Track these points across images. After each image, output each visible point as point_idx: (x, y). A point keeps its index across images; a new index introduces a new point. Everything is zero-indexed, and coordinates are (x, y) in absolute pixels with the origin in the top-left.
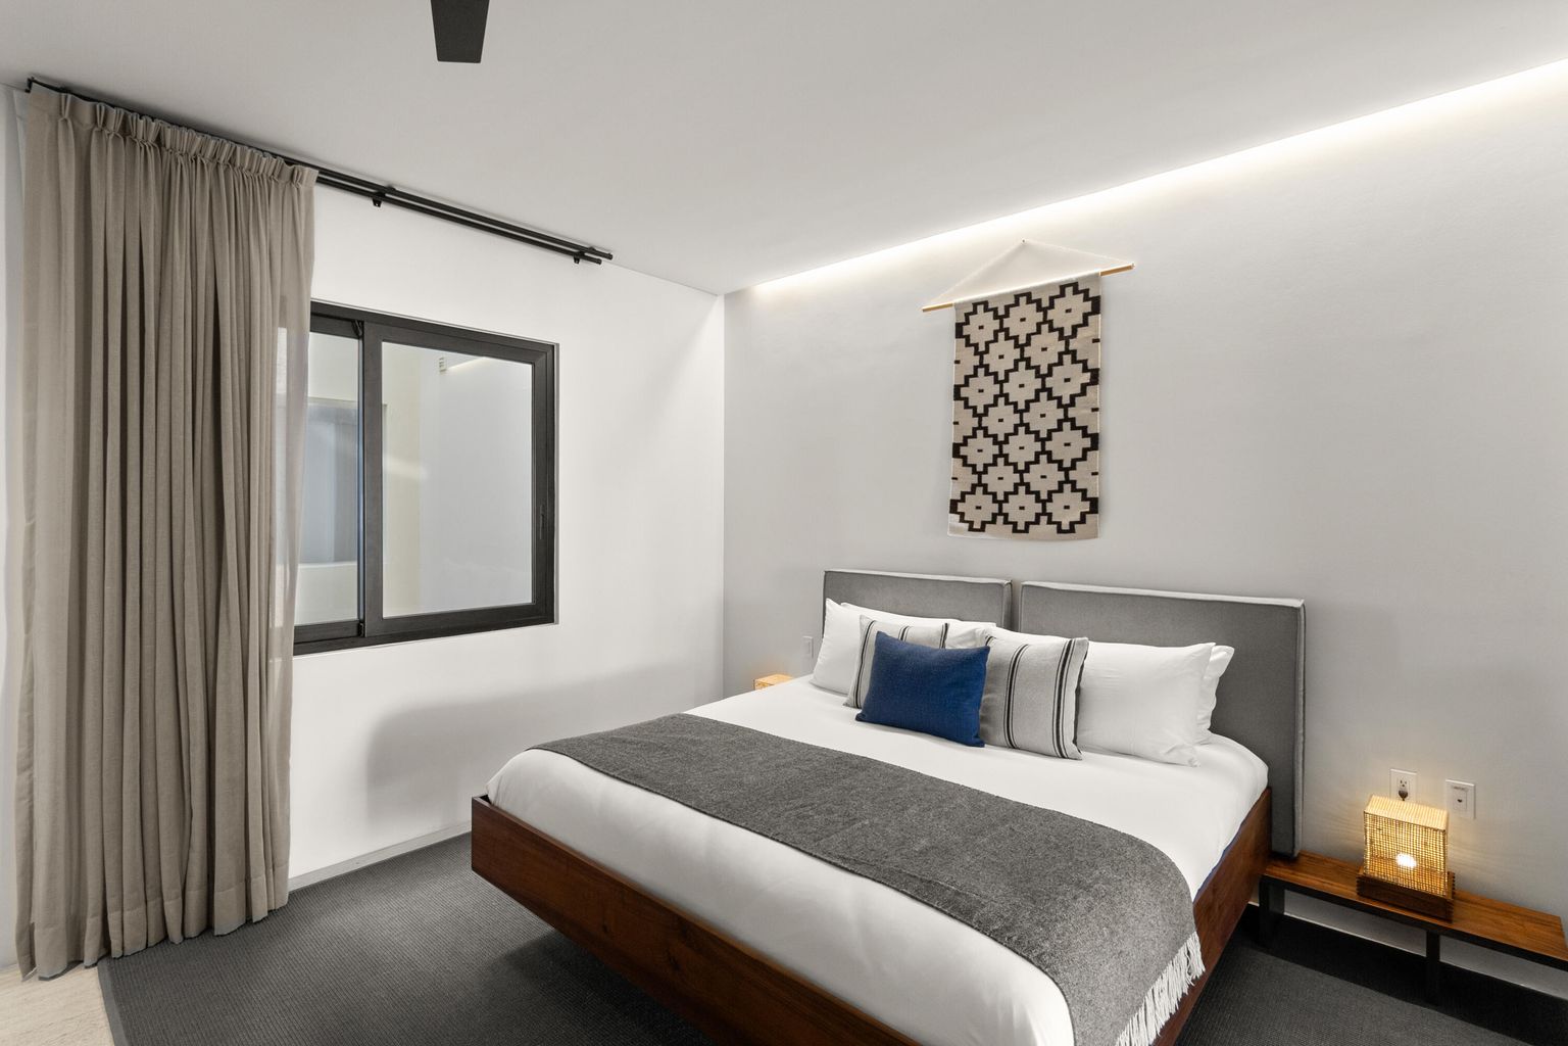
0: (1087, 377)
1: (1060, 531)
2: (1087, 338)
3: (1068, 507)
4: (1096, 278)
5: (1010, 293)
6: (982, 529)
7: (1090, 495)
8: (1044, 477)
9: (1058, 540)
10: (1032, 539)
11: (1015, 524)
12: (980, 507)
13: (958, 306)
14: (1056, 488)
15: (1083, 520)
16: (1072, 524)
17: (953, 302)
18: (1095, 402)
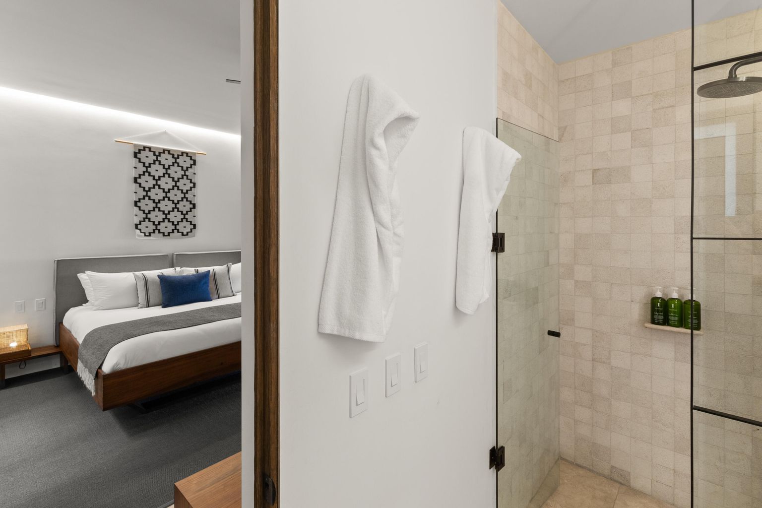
0: (192, 185)
1: (183, 235)
2: (192, 172)
3: (184, 227)
4: (195, 154)
5: (162, 148)
6: (150, 235)
7: (193, 223)
8: (175, 216)
9: (183, 238)
10: (171, 238)
11: (163, 233)
12: (148, 227)
13: (135, 145)
14: (180, 220)
15: (191, 231)
16: (187, 233)
17: (134, 143)
18: (194, 193)
